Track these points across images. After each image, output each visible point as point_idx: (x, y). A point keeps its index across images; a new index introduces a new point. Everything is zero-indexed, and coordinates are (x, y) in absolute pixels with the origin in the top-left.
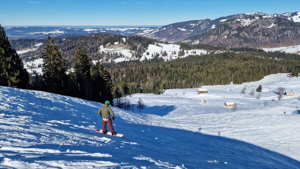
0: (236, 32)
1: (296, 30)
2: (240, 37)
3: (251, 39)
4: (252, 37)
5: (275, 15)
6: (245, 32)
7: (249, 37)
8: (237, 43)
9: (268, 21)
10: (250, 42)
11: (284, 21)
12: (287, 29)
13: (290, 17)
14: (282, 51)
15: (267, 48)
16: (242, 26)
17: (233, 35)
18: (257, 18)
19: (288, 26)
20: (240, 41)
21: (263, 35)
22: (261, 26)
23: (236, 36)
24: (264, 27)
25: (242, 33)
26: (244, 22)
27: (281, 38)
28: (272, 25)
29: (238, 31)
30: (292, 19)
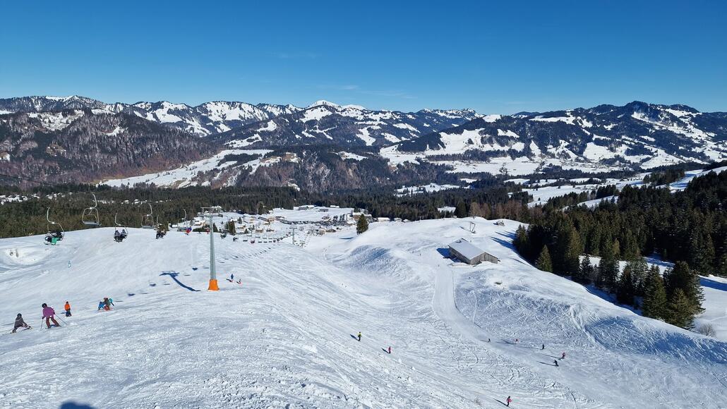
0: (35, 145)
1: (166, 142)
2: (49, 158)
3: (78, 161)
4: (78, 156)
5: (118, 105)
6: (57, 145)
7: (71, 155)
8: (43, 172)
9: (106, 122)
10: (76, 167)
11: (139, 123)
12: (148, 138)
13: (150, 110)
14: (150, 183)
15: (117, 178)
16: (47, 130)
17: (27, 153)
18: (80, 113)
19: (148, 132)
20: (50, 167)
21: (101, 152)
22: (92, 132)
23: (37, 154)
24: (100, 133)
25: (51, 148)
26: (50, 122)
27: (141, 157)
28: (117, 130)
29: (37, 141)
30: (155, 116)
